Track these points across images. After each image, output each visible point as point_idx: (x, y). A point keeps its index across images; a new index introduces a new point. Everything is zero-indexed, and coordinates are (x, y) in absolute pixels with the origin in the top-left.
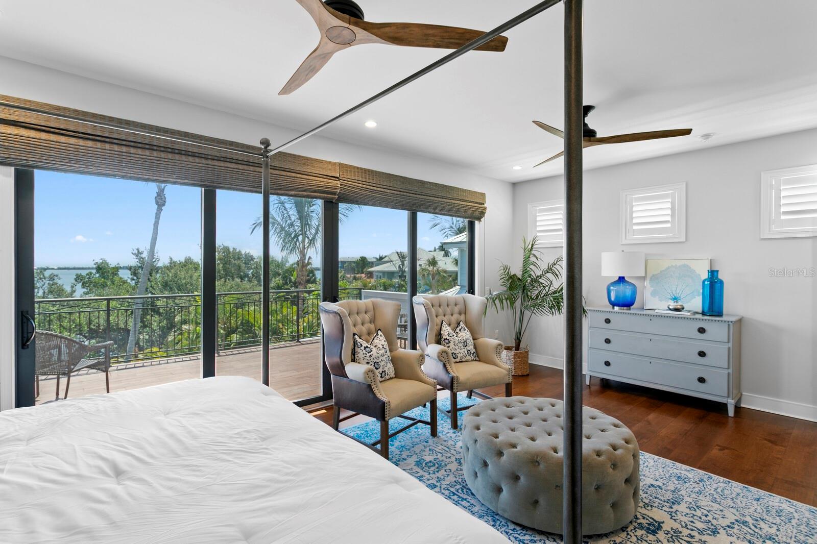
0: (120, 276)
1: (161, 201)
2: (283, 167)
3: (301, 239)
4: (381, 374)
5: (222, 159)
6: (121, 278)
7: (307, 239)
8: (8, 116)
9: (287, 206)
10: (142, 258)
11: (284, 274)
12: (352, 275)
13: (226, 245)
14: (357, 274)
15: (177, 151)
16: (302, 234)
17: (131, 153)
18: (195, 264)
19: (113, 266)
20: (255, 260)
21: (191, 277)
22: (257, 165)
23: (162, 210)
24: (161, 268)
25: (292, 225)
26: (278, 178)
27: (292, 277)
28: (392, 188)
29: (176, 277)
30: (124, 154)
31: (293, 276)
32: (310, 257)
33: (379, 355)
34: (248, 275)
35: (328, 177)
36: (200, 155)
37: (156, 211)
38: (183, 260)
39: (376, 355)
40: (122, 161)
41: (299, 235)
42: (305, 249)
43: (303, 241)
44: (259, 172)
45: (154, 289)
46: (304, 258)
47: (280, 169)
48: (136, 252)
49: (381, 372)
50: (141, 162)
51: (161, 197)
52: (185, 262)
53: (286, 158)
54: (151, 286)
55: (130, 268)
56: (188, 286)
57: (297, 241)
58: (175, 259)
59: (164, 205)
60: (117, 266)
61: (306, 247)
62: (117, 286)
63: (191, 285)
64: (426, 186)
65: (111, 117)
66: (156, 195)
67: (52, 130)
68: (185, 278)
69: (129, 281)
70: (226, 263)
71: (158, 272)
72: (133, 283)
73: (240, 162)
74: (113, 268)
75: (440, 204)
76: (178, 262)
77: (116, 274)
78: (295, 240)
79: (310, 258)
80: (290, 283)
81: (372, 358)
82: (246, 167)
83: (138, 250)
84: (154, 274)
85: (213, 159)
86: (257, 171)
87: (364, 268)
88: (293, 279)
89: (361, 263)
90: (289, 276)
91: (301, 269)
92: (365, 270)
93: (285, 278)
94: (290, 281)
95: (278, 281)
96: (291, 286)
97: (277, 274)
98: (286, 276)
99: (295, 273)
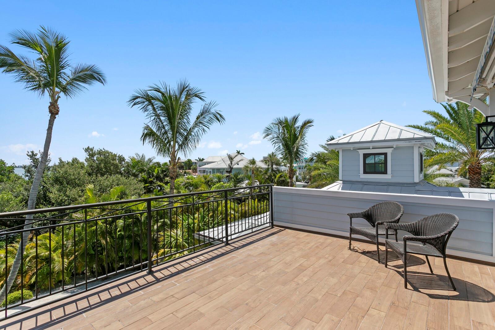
0: (15, 173)
1: (54, 111)
3: (173, 144)
6: (16, 175)
7: (177, 144)
10: (35, 159)
11: (148, 171)
12: (184, 171)
14: (186, 170)
16: (173, 140)
18: (81, 163)
19: (9, 165)
23: (55, 118)
24: (51, 167)
25: (166, 133)
29: (66, 174)
31: (154, 172)
32: (179, 158)
34: (121, 171)
37: (49, 118)
38: (70, 160)
41: (171, 141)
45: (46, 183)
46: (175, 159)
48: (31, 154)
51: (55, 106)
52: (73, 162)
54: (43, 181)
55: (24, 167)
56: (76, 181)
59: (57, 114)
60: (13, 165)
61: (176, 150)
62: (12, 182)
63: (79, 179)
66: (49, 104)
68: (73, 175)
69: (23, 177)
70: (106, 163)
71: (49, 169)
72: (27, 178)
74: (9, 167)
76: (67, 162)
77: (12, 172)
78: (168, 145)
83: (32, 152)
84: (46, 172)
87: (191, 166)
88: (155, 174)
89: (188, 163)
90: (152, 172)
91: (173, 167)
92: (192, 167)
93: (149, 174)
94: (153, 176)
95: (144, 175)
96: (154, 179)
97: (142, 171)
98: (150, 172)
99: (156, 170)
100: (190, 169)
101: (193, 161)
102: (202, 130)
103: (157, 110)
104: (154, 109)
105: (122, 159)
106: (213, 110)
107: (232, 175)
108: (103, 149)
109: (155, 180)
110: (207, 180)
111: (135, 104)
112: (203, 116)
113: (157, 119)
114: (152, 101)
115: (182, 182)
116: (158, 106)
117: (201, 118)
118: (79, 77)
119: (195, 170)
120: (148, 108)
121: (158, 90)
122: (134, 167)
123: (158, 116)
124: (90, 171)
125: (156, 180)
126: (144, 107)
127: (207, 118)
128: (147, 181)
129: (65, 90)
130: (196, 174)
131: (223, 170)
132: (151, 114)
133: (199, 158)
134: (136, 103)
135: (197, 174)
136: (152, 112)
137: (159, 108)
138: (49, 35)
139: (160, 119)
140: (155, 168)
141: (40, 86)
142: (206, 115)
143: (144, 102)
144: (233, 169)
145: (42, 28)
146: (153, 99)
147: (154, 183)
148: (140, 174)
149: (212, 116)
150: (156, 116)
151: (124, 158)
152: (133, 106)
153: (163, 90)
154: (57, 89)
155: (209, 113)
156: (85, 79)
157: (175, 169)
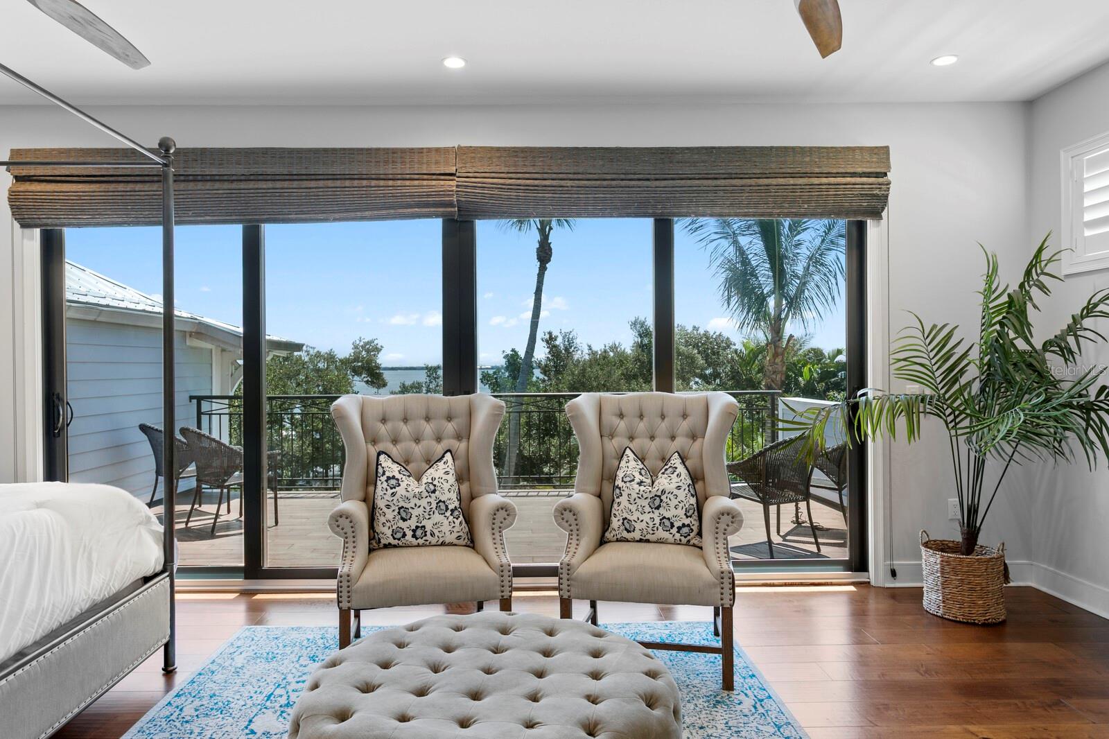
1: (544, 254)
2: (347, 173)
4: (414, 531)
5: (252, 177)
8: (21, 171)
15: (191, 178)
17: (135, 191)
20: (733, 347)
22: (304, 177)
26: (338, 193)
27: (800, 379)
28: (580, 176)
30: (128, 193)
31: (802, 376)
32: (791, 335)
33: (410, 495)
35: (434, 177)
36: (222, 178)
39: (404, 493)
40: (127, 203)
42: (780, 320)
44: (307, 188)
47: (343, 177)
49: (414, 528)
50: (148, 201)
51: (545, 247)
53: (353, 158)
59: (548, 260)
64: (679, 157)
65: (116, 149)
66: (538, 245)
67: (58, 178)
73: (278, 177)
75: (721, 194)
81: (395, 498)
82: (286, 184)
85: (241, 180)
86: (303, 186)
99: (806, 370)
105: (723, 343)
151: (728, 338)
157: (776, 366)
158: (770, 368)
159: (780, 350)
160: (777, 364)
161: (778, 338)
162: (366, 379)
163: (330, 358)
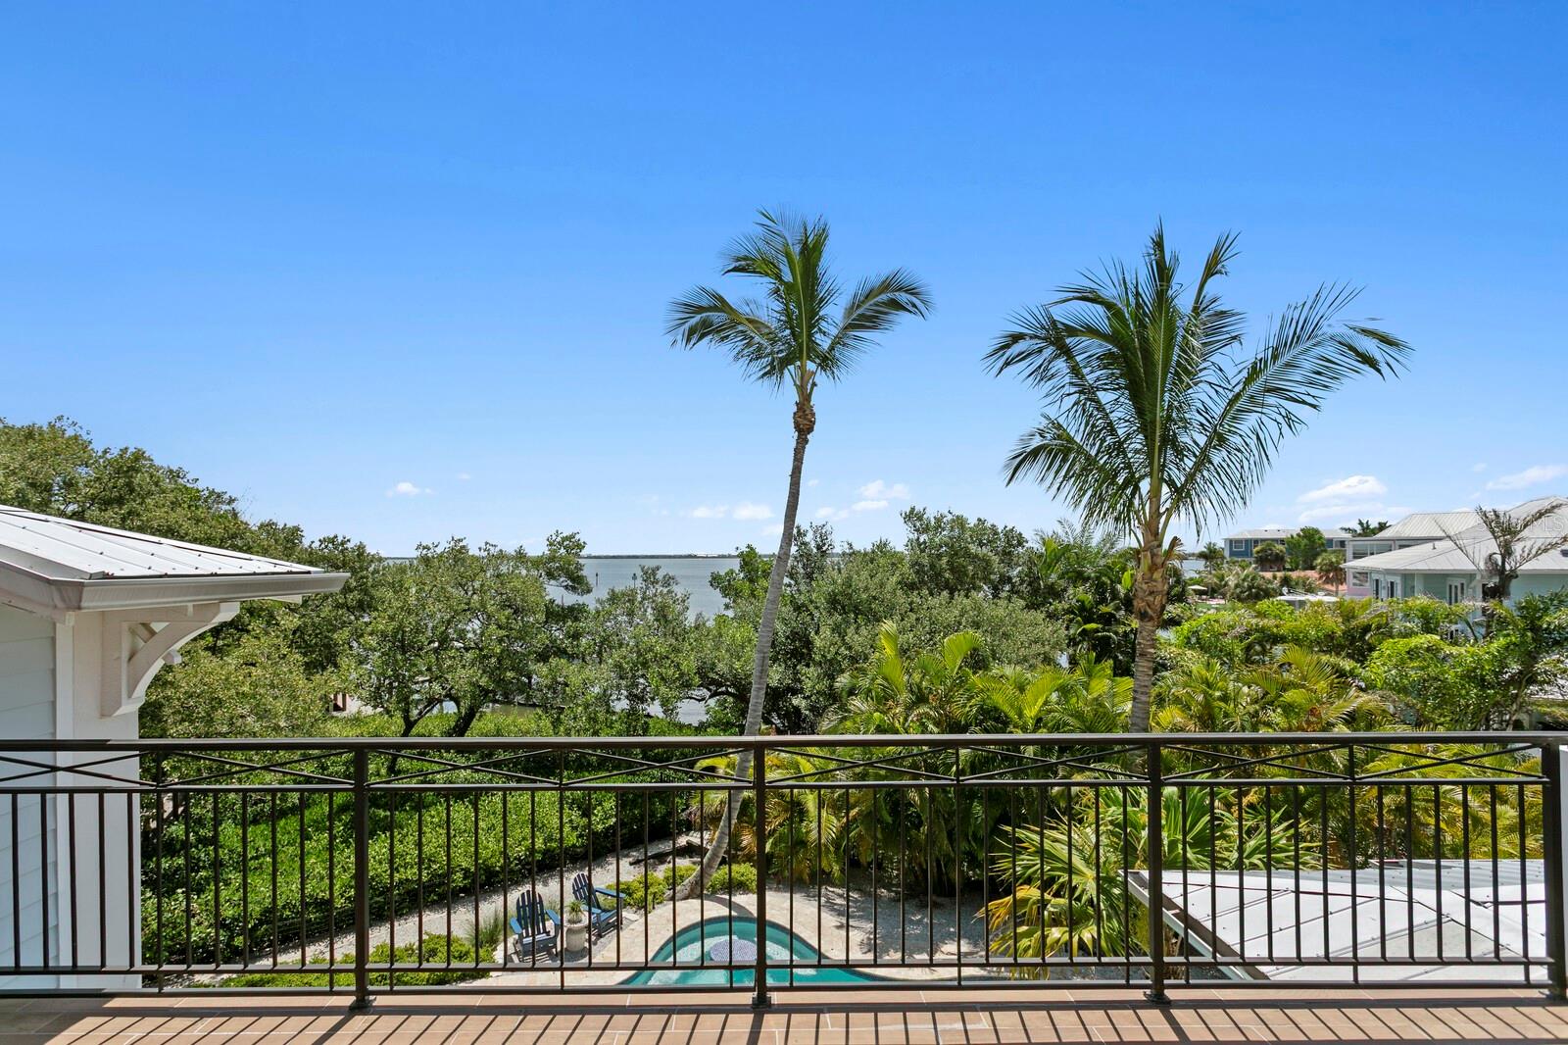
1: (804, 423)
3: (1148, 488)
7: (1165, 489)
9: (1105, 397)
11: (1098, 578)
12: (1279, 574)
13: (957, 512)
14: (1291, 570)
16: (1151, 474)
18: (894, 555)
20: (1027, 545)
21: (882, 585)
23: (807, 441)
25: (1119, 448)
27: (1119, 586)
29: (850, 587)
31: (1120, 583)
32: (1175, 539)
34: (1010, 579)
37: (795, 445)
38: (870, 548)
41: (1142, 478)
42: (1160, 515)
43: (1155, 493)
51: (804, 411)
56: (874, 606)
57: (1133, 494)
58: (856, 547)
59: (810, 430)
61: (1162, 510)
63: (881, 602)
66: (795, 409)
68: (866, 589)
70: (956, 554)
76: (863, 552)
78: (1128, 491)
79: (1175, 541)
80: (1112, 600)
87: (1316, 556)
88: (1121, 589)
89: (1305, 541)
90: (1112, 582)
91: (1148, 575)
92: (1319, 561)
93: (1100, 589)
94: (1115, 595)
95: (1082, 593)
96: (1118, 609)
97: (1079, 577)
98: (1104, 583)
99: (1126, 576)
100: (1312, 568)
101: (1326, 535)
102: (1280, 419)
103: (1085, 371)
104: (1075, 371)
105: (1014, 539)
106: (1335, 325)
107: (1508, 606)
108: (949, 512)
109: (1123, 612)
110: (1354, 623)
111: (1007, 364)
112: (1280, 362)
113: (1084, 404)
114: (1068, 341)
115: (1232, 627)
116: (1090, 357)
117: (1271, 369)
118: (862, 316)
119: (1335, 574)
120: (1056, 368)
121: (1090, 295)
122: (1049, 566)
123: (1088, 392)
124: (913, 577)
125: (1126, 611)
126: (1040, 367)
127: (1307, 365)
128: (1094, 613)
129: (827, 362)
130: (1340, 587)
131: (1464, 581)
132: (1063, 386)
133: (1361, 523)
134: (1013, 359)
135: (1343, 588)
136: (1067, 379)
137: (1095, 363)
138: (781, 228)
139: (1098, 402)
140: (1124, 569)
141: (773, 368)
142: (1301, 353)
143: (1040, 351)
144: (1514, 582)
145: (764, 214)
146: (1072, 331)
147: (1116, 620)
148: (1071, 591)
149: (1329, 351)
150: (1080, 392)
151: (1020, 534)
152: (1002, 369)
153: (1110, 293)
154: (811, 366)
155: (1314, 341)
156: (877, 318)
157: (1155, 584)
158: (1145, 586)
159: (1159, 561)
160: (1155, 581)
161: (1156, 543)
162: (565, 584)
163: (521, 556)
